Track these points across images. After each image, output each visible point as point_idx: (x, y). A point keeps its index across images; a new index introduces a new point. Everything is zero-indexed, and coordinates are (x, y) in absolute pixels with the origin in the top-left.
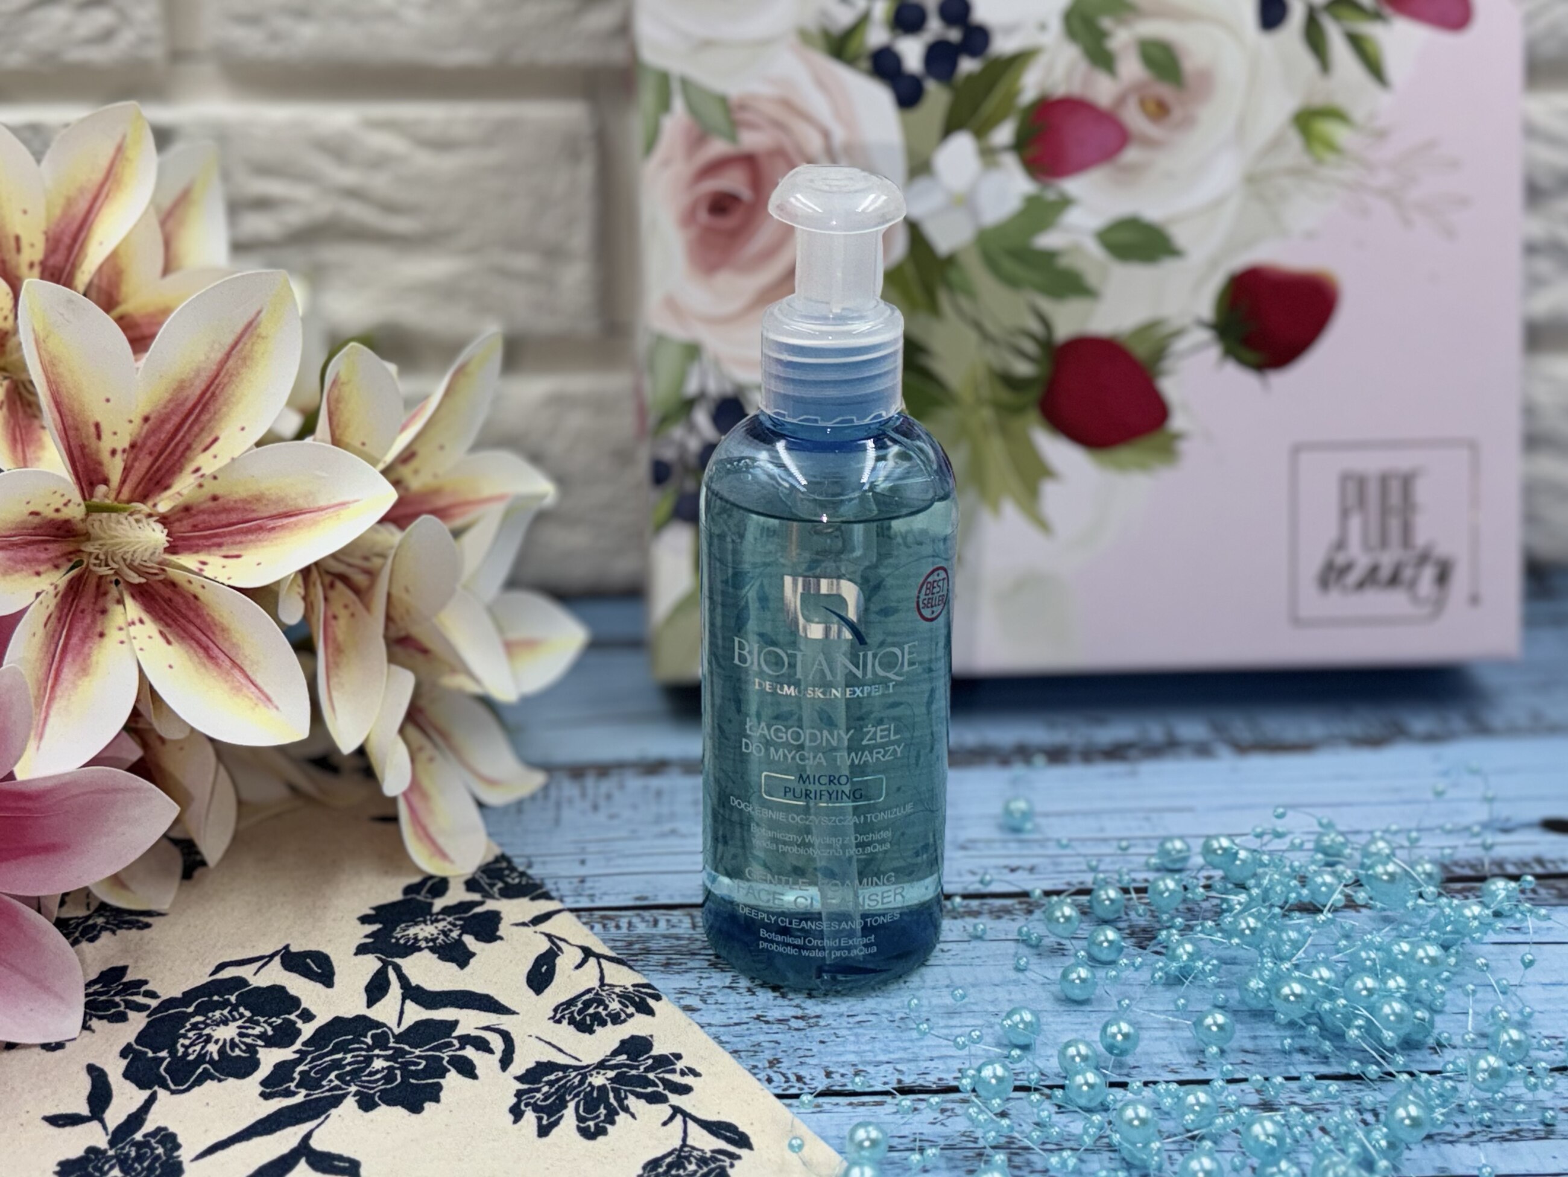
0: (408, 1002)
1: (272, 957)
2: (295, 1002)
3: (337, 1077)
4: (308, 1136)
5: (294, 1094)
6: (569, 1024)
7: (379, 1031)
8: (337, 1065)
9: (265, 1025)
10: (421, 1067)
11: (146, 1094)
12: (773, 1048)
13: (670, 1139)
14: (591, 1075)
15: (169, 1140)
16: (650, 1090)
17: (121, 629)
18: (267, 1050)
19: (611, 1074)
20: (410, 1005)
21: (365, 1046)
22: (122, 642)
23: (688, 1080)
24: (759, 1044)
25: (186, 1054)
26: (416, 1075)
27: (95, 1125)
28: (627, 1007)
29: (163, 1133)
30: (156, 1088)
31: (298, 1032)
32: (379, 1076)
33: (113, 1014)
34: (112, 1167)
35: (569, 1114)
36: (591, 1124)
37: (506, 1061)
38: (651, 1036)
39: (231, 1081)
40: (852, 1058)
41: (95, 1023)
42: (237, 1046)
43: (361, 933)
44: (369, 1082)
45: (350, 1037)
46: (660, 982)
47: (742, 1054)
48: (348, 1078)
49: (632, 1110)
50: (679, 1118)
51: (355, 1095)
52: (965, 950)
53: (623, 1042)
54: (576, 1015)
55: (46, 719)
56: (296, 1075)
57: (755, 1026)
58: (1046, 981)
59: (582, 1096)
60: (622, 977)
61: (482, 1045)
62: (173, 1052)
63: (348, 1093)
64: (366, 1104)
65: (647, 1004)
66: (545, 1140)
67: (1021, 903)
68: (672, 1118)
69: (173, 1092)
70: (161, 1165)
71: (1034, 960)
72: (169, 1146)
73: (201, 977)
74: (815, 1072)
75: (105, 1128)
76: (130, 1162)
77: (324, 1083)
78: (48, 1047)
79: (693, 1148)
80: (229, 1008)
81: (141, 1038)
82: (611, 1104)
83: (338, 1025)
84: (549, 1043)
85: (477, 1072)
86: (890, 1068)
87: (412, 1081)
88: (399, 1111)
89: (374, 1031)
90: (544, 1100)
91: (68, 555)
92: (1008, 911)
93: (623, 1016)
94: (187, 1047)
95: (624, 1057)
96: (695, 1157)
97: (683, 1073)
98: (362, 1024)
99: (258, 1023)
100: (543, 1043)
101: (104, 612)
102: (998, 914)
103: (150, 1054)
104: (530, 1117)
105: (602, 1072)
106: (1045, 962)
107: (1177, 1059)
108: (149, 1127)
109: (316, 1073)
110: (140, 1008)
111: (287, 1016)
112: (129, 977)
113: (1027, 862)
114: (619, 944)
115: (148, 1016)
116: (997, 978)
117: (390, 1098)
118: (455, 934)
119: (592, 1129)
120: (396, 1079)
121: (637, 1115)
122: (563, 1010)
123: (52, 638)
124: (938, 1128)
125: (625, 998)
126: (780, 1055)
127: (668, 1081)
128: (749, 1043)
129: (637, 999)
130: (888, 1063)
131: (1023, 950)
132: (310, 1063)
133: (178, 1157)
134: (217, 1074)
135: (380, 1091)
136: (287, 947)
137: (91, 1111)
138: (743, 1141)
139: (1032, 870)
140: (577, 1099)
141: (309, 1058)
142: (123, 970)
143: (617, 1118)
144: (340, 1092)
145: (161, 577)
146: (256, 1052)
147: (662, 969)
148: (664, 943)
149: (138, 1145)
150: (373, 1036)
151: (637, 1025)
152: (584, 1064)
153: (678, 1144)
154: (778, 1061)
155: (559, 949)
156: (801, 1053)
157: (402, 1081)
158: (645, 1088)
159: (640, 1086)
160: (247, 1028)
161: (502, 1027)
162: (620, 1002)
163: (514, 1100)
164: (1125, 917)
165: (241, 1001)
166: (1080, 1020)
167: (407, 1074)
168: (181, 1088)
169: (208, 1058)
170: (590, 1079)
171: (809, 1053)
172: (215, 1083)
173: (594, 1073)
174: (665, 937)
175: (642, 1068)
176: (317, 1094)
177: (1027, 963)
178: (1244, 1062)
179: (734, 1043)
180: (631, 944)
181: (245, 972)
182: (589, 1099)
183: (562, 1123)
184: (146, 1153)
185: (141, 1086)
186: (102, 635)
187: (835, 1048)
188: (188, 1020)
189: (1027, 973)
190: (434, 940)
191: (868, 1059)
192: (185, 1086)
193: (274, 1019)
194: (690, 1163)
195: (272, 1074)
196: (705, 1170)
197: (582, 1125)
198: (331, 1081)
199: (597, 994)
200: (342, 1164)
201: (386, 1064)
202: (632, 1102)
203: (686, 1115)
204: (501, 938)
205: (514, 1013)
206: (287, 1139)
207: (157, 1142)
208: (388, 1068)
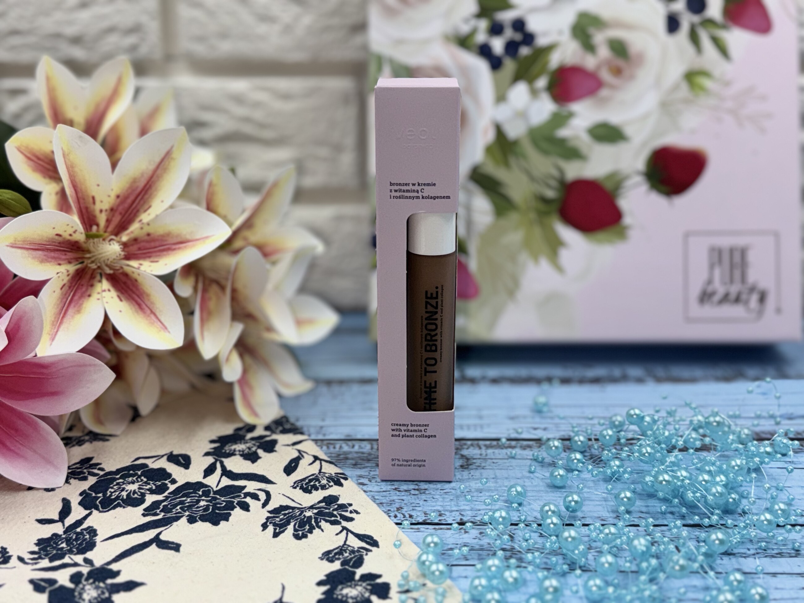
0: (224, 477)
1: (163, 456)
2: (170, 475)
3: (180, 508)
4: (160, 533)
5: (158, 515)
6: (300, 489)
7: (207, 489)
8: (182, 503)
9: (153, 485)
10: (223, 505)
11: (87, 512)
12: (401, 502)
13: (339, 541)
14: (306, 512)
15: (93, 532)
16: (333, 519)
17: (99, 293)
18: (150, 495)
19: (315, 511)
20: (224, 478)
21: (198, 495)
22: (98, 299)
23: (353, 515)
24: (393, 501)
25: (111, 495)
26: (219, 509)
27: (60, 524)
28: (330, 482)
29: (91, 529)
30: (93, 510)
31: (168, 488)
32: (201, 509)
33: (82, 477)
34: (62, 543)
35: (290, 528)
36: (300, 533)
37: (264, 505)
38: (339, 495)
39: (129, 508)
40: (439, 508)
41: (72, 481)
42: (136, 493)
43: (209, 447)
44: (196, 511)
45: (192, 491)
46: (348, 472)
47: (384, 505)
48: (186, 509)
49: (322, 527)
50: (345, 532)
51: (187, 517)
52: (505, 463)
53: (325, 498)
54: (304, 485)
55: (57, 331)
56: (161, 507)
57: (393, 493)
58: (543, 477)
59: (299, 520)
60: (330, 470)
61: (255, 497)
62: (104, 495)
63: (184, 515)
64: (192, 520)
65: (340, 482)
66: (275, 539)
67: (537, 443)
68: (341, 532)
69: (100, 512)
70: (86, 543)
71: (539, 469)
72: (92, 534)
73: (127, 463)
74: (419, 514)
75: (64, 525)
76: (72, 541)
77: (174, 510)
78: (47, 490)
79: (349, 546)
80: (136, 477)
81: (91, 488)
82: (313, 524)
83: (188, 485)
84: (288, 497)
85: (250, 508)
86: (458, 513)
87: (217, 511)
88: (208, 525)
89: (204, 489)
90: (280, 521)
91: (77, 259)
92: (530, 447)
93: (327, 486)
94: (112, 493)
95: (324, 504)
96: (349, 550)
97: (351, 512)
98: (199, 485)
99: (149, 484)
100: (285, 497)
101: (92, 286)
102: (524, 448)
103: (94, 495)
104: (271, 528)
105: (311, 510)
106: (545, 469)
107: (605, 514)
108: (84, 526)
109: (171, 506)
110: (94, 475)
111: (164, 481)
112: (93, 462)
113: (543, 426)
114: (333, 455)
115: (98, 479)
116: (520, 475)
117: (204, 519)
118: (254, 449)
119: (300, 535)
120: (209, 510)
121: (324, 530)
122: (298, 483)
123: (64, 296)
124: (477, 540)
125: (330, 478)
126: (403, 505)
127: (343, 515)
128: (389, 500)
129: (336, 479)
130: (457, 511)
131: (534, 463)
132: (169, 501)
133: (95, 539)
134: (124, 505)
135: (200, 515)
136: (171, 453)
137: (59, 518)
138: (375, 544)
139: (545, 429)
140: (296, 521)
141: (169, 499)
142: (90, 459)
143: (314, 531)
144: (180, 515)
145: (121, 271)
146: (145, 496)
147: (352, 466)
148: (355, 455)
149: (78, 534)
150: (203, 491)
151: (334, 490)
152: (303, 506)
153: (341, 543)
154: (402, 508)
155: (303, 456)
156: (414, 505)
157: (211, 512)
158: (331, 518)
159: (328, 517)
160: (143, 486)
161: (267, 489)
162: (327, 480)
163: (265, 521)
164: (588, 451)
165: (142, 474)
166: (557, 496)
167: (215, 507)
168: (105, 510)
169: (121, 498)
170: (305, 513)
171: (418, 505)
172: (122, 509)
173: (307, 511)
174: (357, 453)
175: (331, 509)
176: (169, 515)
177: (535, 469)
178: (640, 517)
179: (381, 500)
180: (339, 455)
181: (148, 462)
182: (302, 522)
183: (286, 531)
184: (81, 537)
185: (86, 508)
186: (89, 296)
187: (431, 503)
188: (116, 480)
189: (535, 474)
190: (243, 451)
191: (447, 509)
192: (107, 510)
193: (157, 482)
194: (346, 552)
195: (150, 505)
196: (353, 556)
197: (295, 533)
198: (177, 510)
199: (317, 476)
200: (172, 546)
201: (205, 503)
202: (323, 524)
203: (348, 530)
204: (275, 451)
205: (274, 483)
206: (150, 534)
207: (86, 533)
208: (207, 505)
